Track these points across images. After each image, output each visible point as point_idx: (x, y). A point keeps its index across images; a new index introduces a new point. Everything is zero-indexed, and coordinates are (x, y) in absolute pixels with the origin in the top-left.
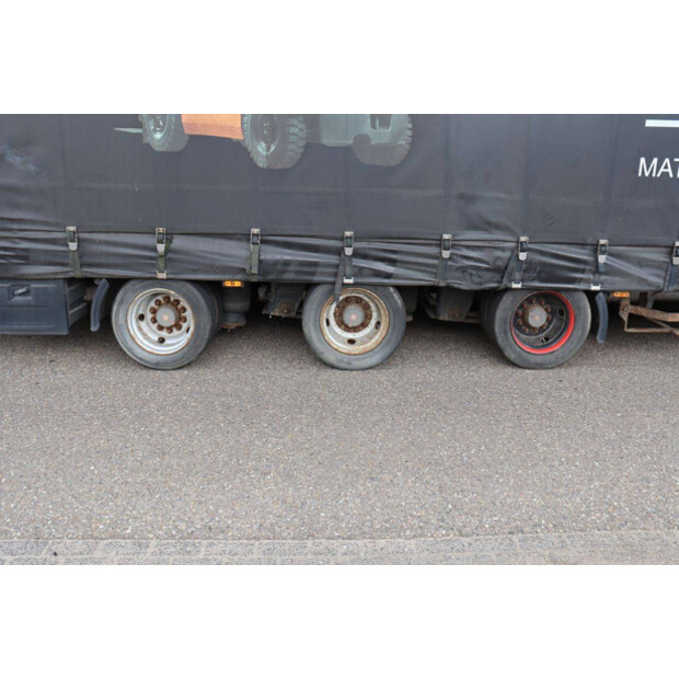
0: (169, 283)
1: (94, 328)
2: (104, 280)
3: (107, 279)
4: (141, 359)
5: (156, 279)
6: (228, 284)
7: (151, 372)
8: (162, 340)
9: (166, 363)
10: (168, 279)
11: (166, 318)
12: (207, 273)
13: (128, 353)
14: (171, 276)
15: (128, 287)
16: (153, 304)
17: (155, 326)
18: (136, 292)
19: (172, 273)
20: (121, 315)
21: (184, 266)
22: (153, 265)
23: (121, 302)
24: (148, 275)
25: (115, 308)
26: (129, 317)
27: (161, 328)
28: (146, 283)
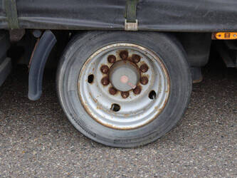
0: (141, 36)
1: (33, 96)
2: (49, 33)
3: (53, 31)
4: (95, 135)
5: (123, 30)
6: (221, 36)
7: (107, 150)
8: (116, 108)
9: (128, 140)
10: (139, 31)
11: (125, 80)
12: (195, 21)
13: (78, 127)
14: (144, 27)
15: (81, 41)
16: (105, 62)
17: (106, 89)
18: (93, 48)
19: (145, 23)
20: (71, 79)
21: (163, 12)
22: (120, 11)
23: (72, 62)
24: (112, 26)
25: (62, 69)
26: (80, 82)
27: (114, 91)
28: (106, 36)
